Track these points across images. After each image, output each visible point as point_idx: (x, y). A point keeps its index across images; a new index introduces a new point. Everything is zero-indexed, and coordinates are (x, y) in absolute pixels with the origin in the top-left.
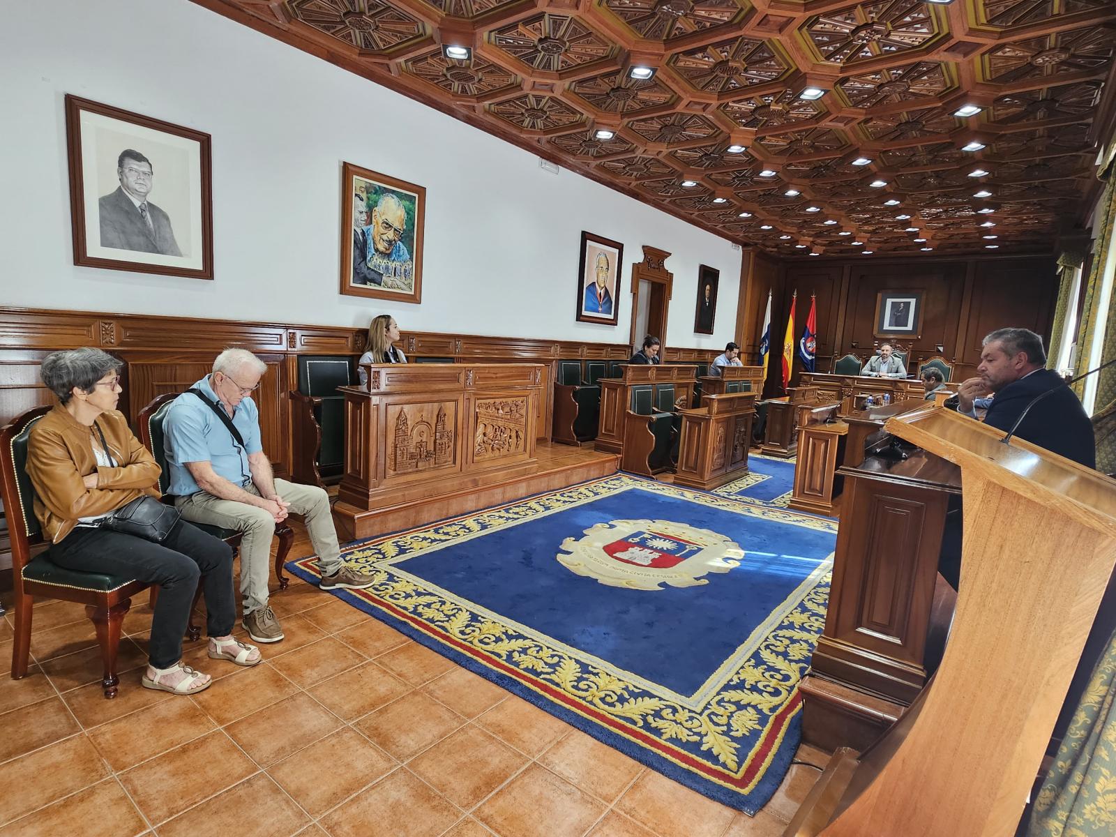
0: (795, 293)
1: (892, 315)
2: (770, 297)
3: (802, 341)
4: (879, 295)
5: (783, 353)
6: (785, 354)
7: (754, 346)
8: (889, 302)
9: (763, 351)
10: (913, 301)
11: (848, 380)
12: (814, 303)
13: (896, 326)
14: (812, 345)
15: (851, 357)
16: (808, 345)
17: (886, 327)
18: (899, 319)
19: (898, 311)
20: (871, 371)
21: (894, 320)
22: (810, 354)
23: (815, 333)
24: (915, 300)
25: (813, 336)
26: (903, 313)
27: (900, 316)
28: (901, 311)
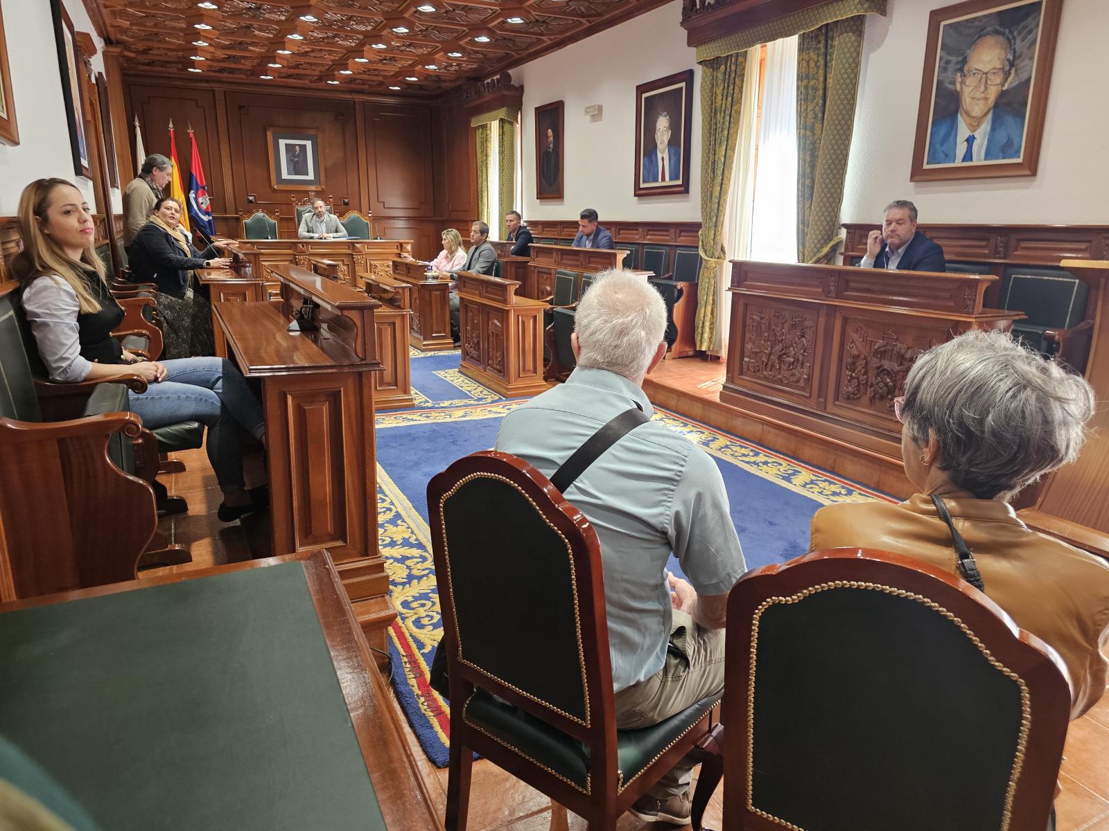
0: (171, 125)
1: (289, 161)
2: (138, 128)
3: (193, 195)
4: (270, 135)
8: (282, 143)
10: (309, 144)
12: (193, 141)
13: (296, 174)
14: (205, 201)
16: (200, 200)
17: (285, 175)
18: (298, 165)
19: (294, 156)
21: (292, 168)
22: (207, 213)
23: (205, 184)
24: (310, 142)
25: (204, 188)
26: (301, 158)
27: (297, 162)
28: (298, 156)
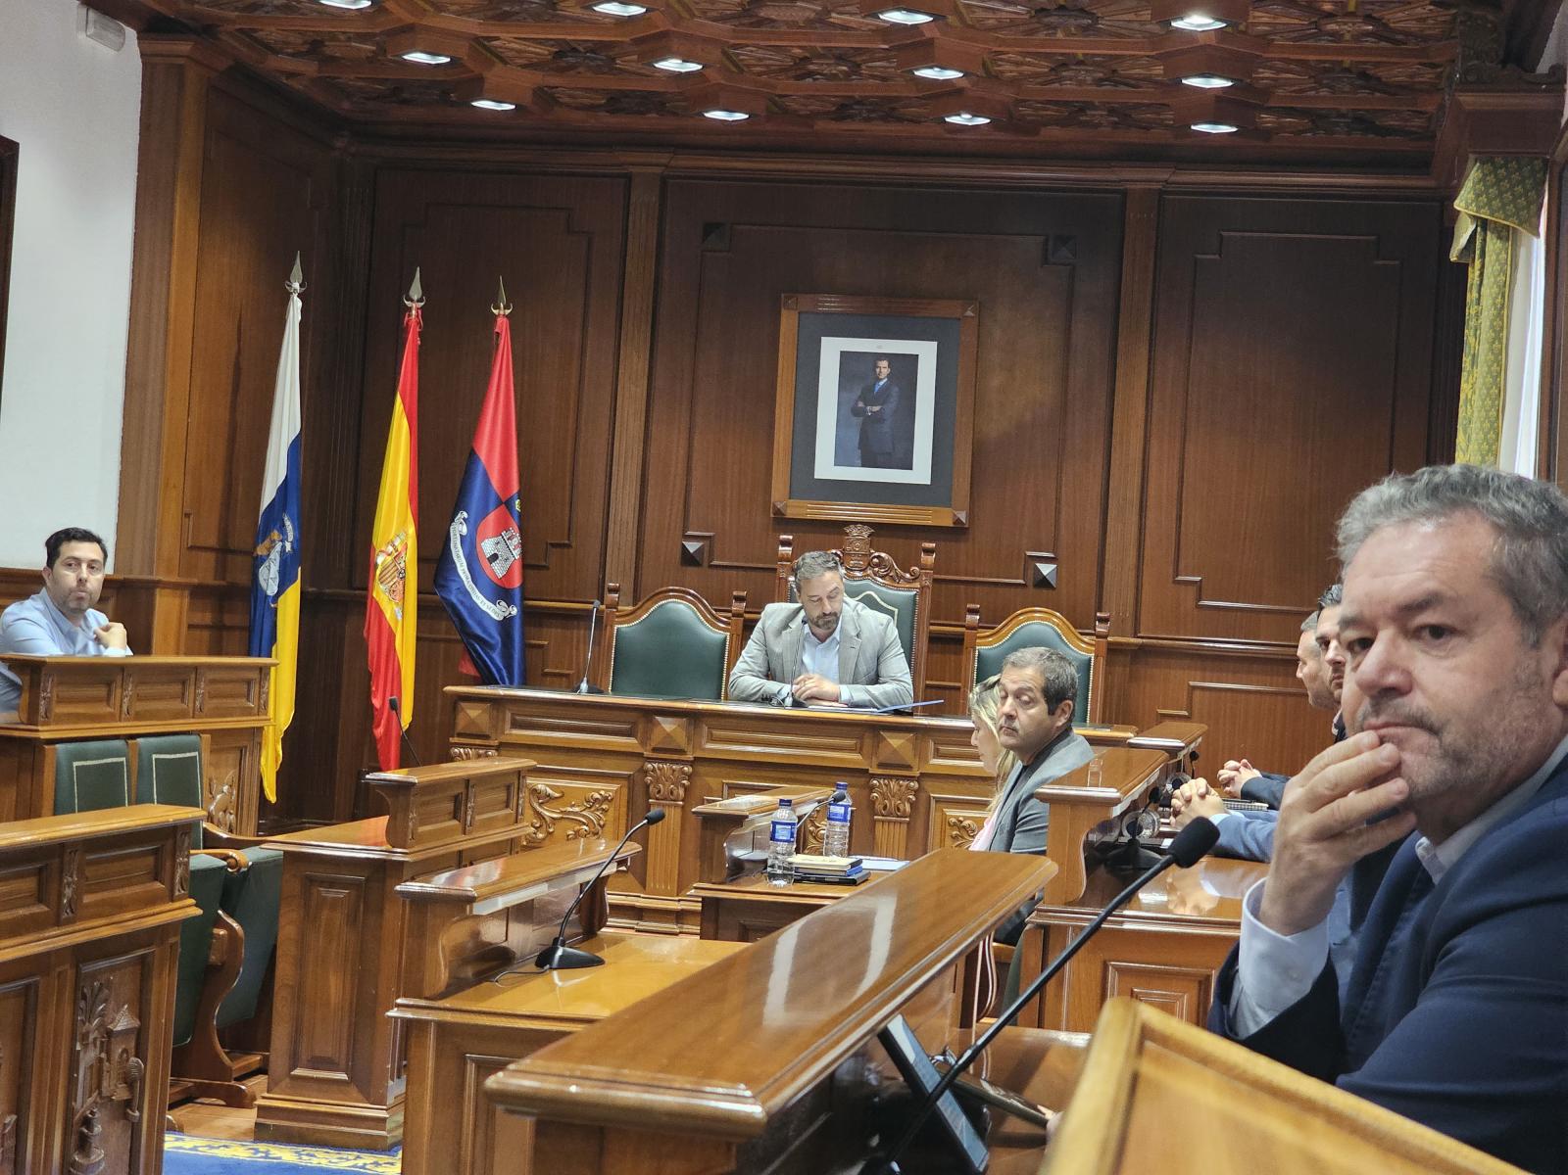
0: (416, 291)
2: (296, 305)
3: (459, 528)
5: (365, 587)
6: (380, 593)
7: (224, 551)
9: (269, 577)
10: (926, 353)
11: (668, 725)
12: (504, 344)
13: (868, 463)
14: (502, 550)
15: (682, 609)
16: (488, 546)
17: (826, 467)
18: (877, 431)
20: (769, 675)
22: (500, 592)
23: (515, 488)
24: (933, 345)
25: (508, 504)
26: (892, 405)
27: (877, 418)
28: (882, 397)
